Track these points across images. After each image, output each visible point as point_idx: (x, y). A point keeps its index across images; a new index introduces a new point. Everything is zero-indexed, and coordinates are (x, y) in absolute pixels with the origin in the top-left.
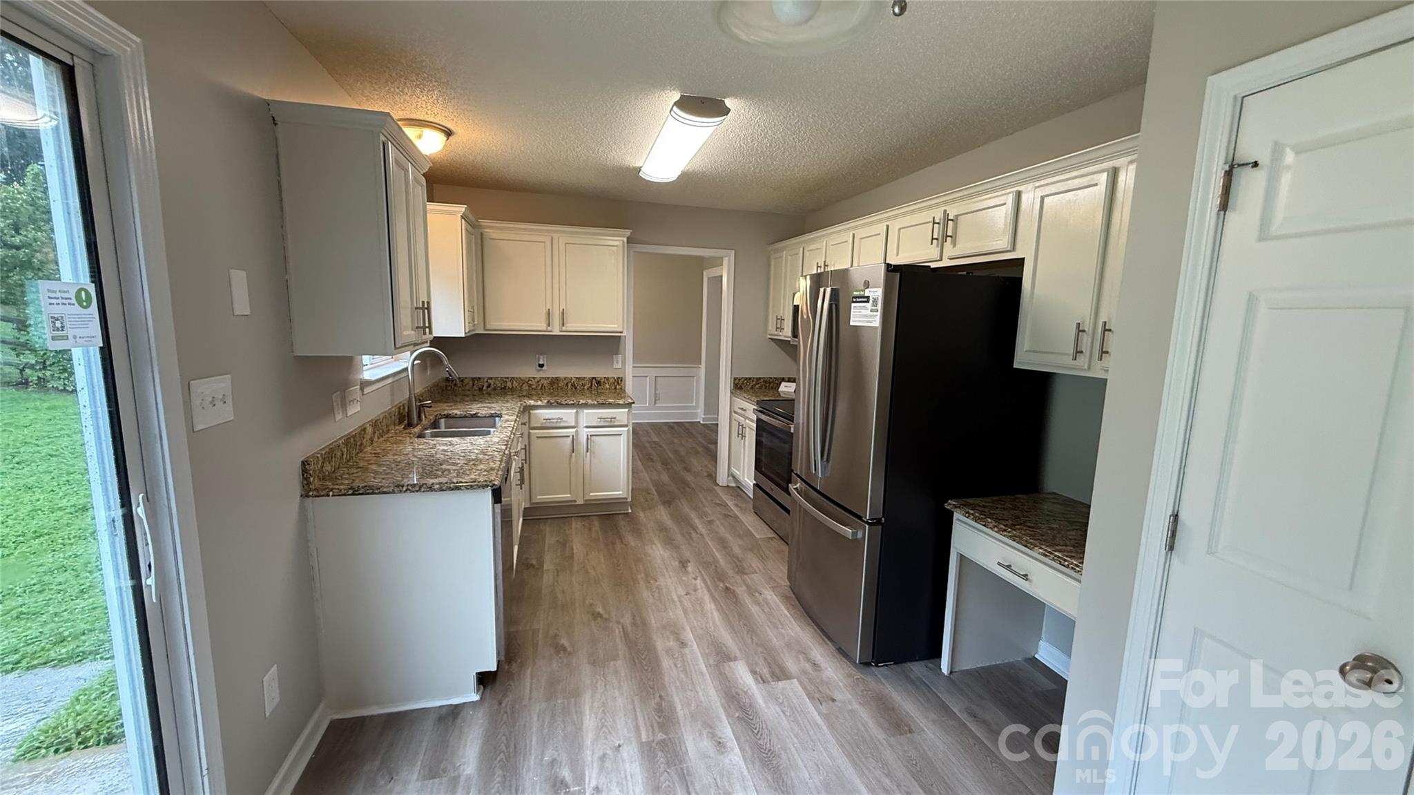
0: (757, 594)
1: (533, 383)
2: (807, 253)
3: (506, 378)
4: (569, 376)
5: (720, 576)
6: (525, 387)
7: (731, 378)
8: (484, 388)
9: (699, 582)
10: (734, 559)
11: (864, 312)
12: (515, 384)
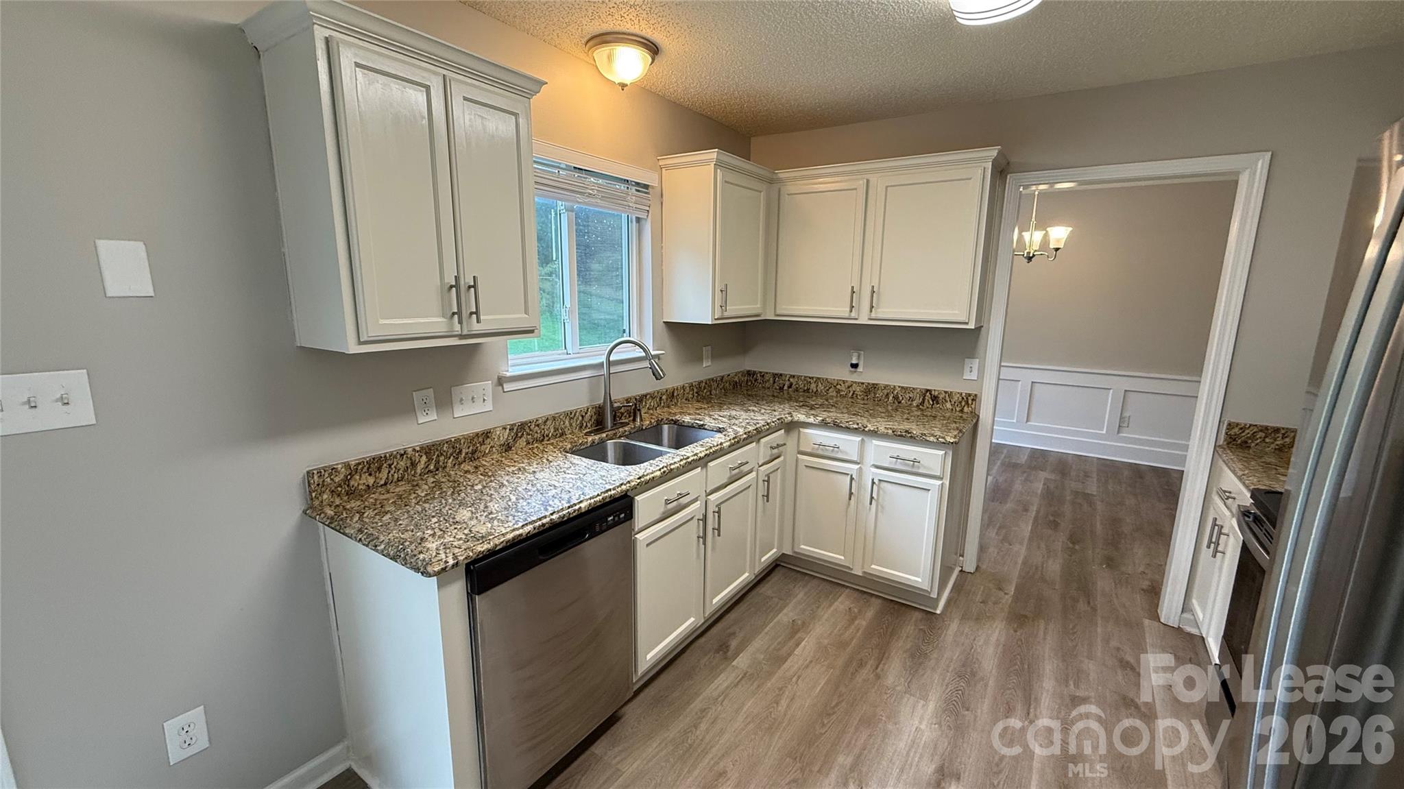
1: (843, 387)
3: (810, 378)
4: (892, 383)
6: (832, 393)
7: (1221, 422)
8: (786, 388)
12: (821, 387)
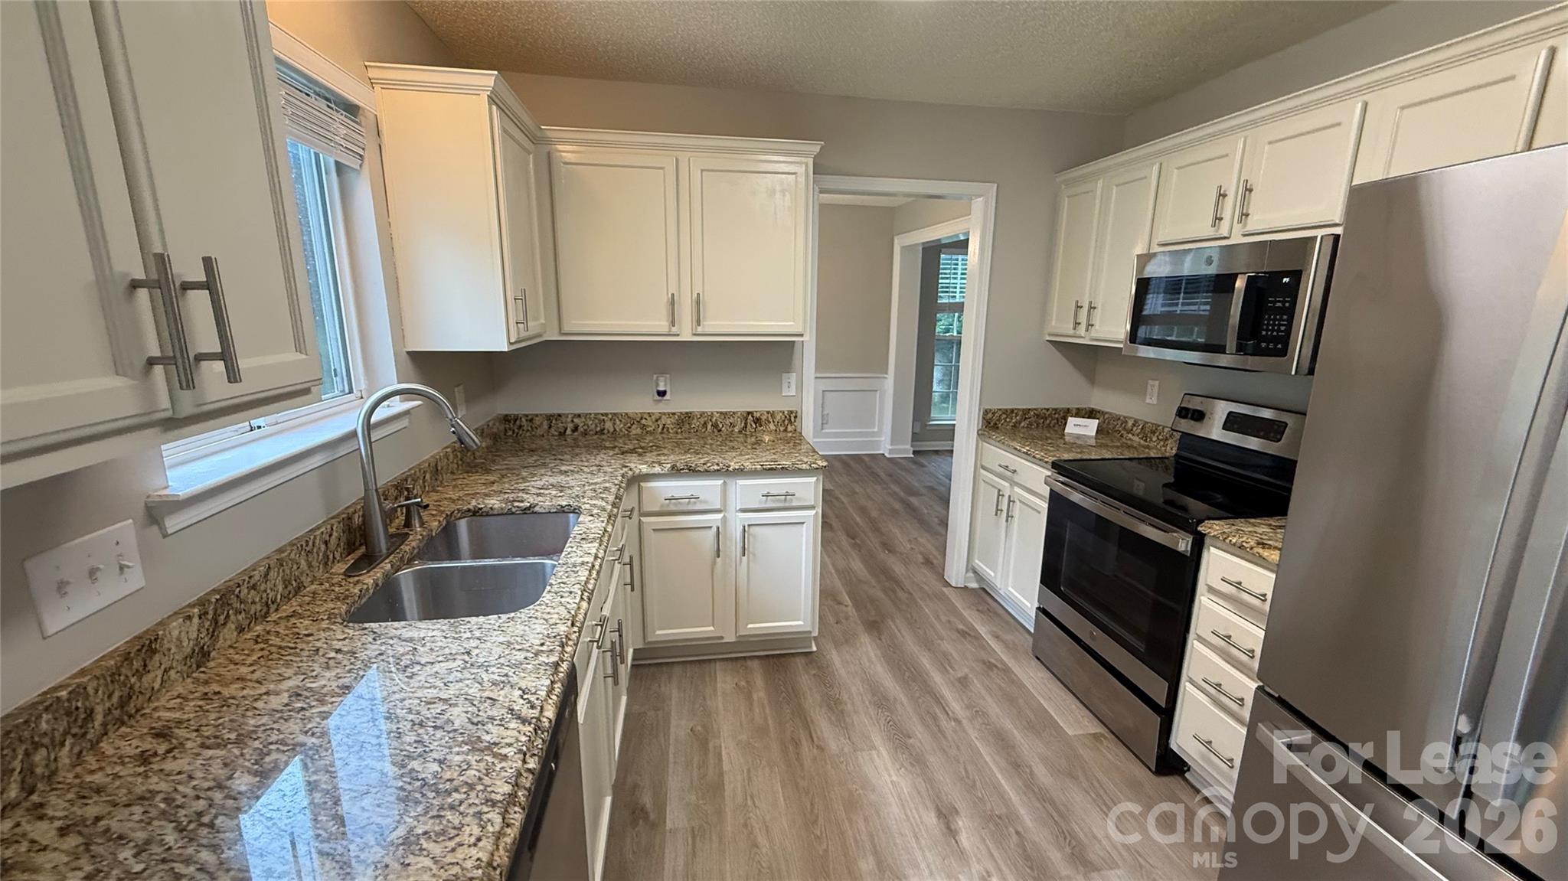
1: (648, 422)
3: (602, 415)
4: (708, 410)
6: (636, 430)
7: (980, 410)
8: (569, 432)
10: (1048, 806)
12: (619, 425)
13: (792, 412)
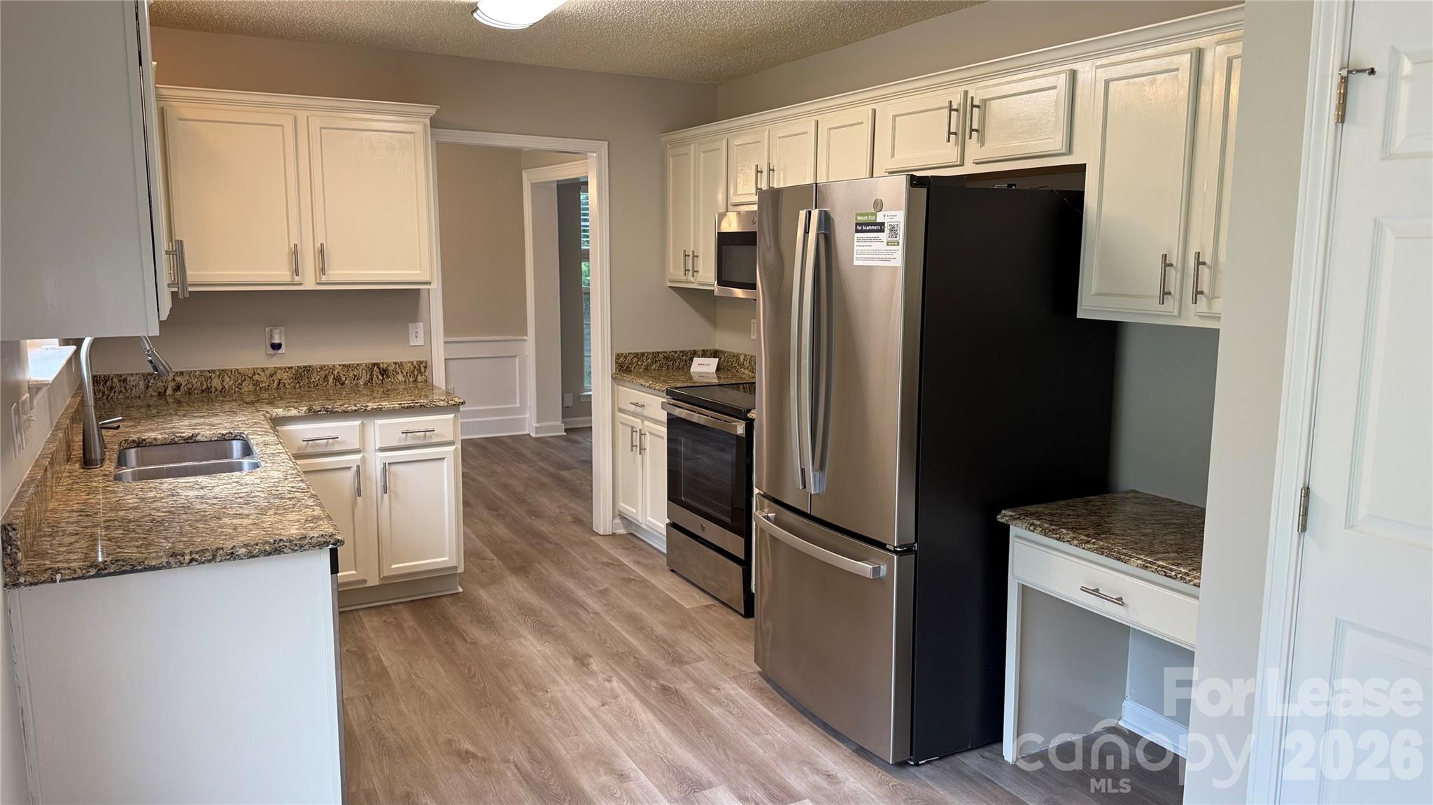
0: (714, 691)
1: (262, 377)
2: (734, 152)
3: (208, 372)
4: (330, 363)
5: (645, 672)
6: (247, 387)
7: (612, 354)
8: (169, 392)
9: (616, 684)
10: (661, 643)
11: (875, 246)
12: (228, 382)
13: (421, 362)
